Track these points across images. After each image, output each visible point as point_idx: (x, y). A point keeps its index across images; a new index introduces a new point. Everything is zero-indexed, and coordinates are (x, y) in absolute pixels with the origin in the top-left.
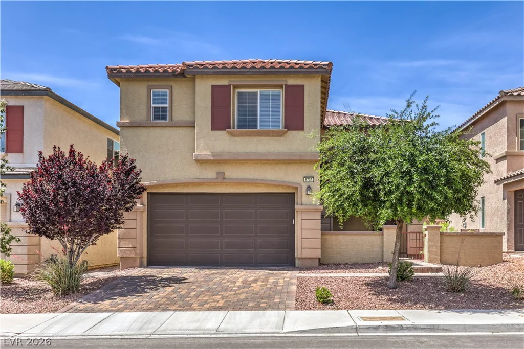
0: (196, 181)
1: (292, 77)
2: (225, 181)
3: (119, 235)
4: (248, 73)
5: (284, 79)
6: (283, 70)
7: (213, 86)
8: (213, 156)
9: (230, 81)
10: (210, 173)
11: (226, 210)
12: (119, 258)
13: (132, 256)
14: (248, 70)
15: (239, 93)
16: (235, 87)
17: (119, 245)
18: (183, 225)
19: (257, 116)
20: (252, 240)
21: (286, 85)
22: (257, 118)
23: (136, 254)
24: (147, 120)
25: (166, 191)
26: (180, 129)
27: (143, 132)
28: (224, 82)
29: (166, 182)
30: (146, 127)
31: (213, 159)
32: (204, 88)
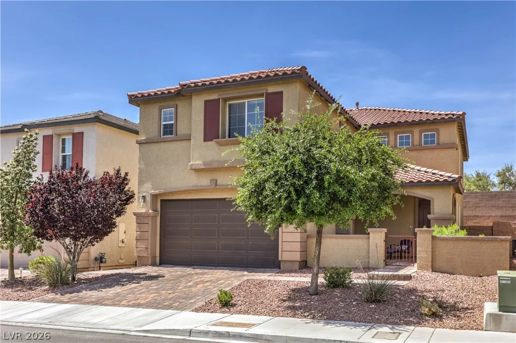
0: (195, 188)
1: (271, 85)
2: (217, 187)
3: (136, 237)
4: (232, 86)
5: (265, 88)
6: (269, 78)
7: (206, 102)
8: (204, 165)
9: (219, 95)
10: (205, 181)
11: (223, 215)
12: (137, 257)
13: (145, 255)
14: (231, 83)
15: (230, 105)
16: (225, 100)
17: (136, 246)
18: (189, 228)
19: (245, 125)
20: (243, 243)
21: (266, 93)
22: (245, 127)
23: (148, 253)
24: (158, 137)
25: (175, 197)
26: (183, 142)
27: (155, 147)
28: (214, 96)
29: (173, 190)
30: (157, 142)
31: (204, 167)
32: (198, 104)
